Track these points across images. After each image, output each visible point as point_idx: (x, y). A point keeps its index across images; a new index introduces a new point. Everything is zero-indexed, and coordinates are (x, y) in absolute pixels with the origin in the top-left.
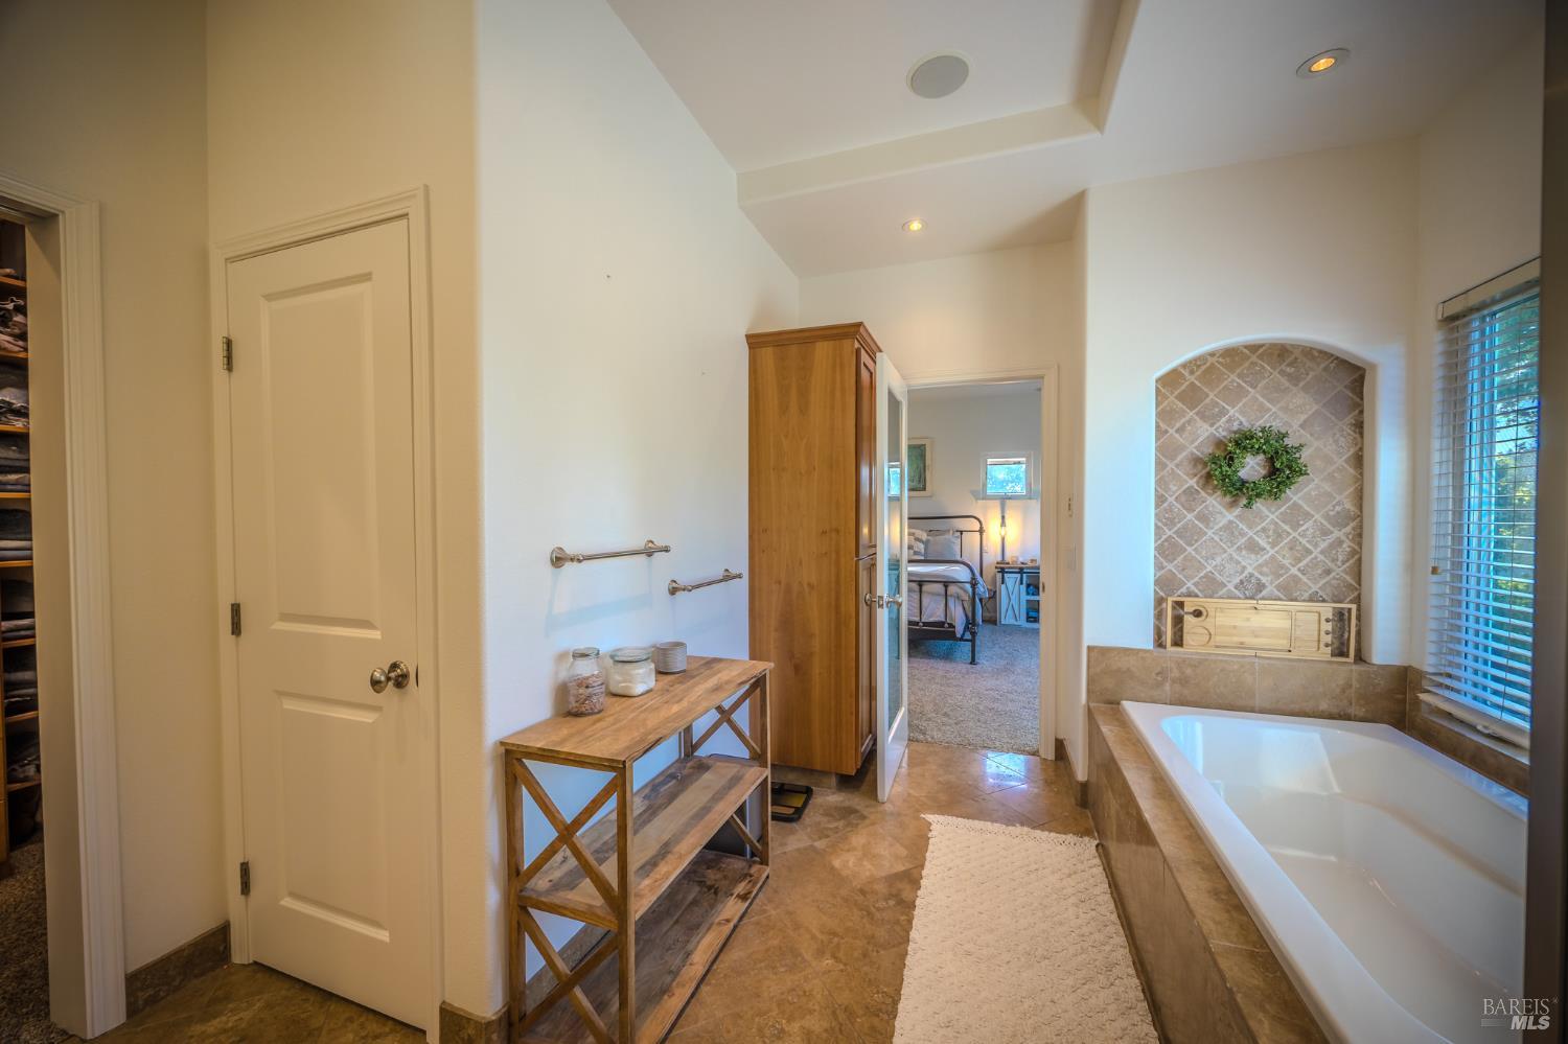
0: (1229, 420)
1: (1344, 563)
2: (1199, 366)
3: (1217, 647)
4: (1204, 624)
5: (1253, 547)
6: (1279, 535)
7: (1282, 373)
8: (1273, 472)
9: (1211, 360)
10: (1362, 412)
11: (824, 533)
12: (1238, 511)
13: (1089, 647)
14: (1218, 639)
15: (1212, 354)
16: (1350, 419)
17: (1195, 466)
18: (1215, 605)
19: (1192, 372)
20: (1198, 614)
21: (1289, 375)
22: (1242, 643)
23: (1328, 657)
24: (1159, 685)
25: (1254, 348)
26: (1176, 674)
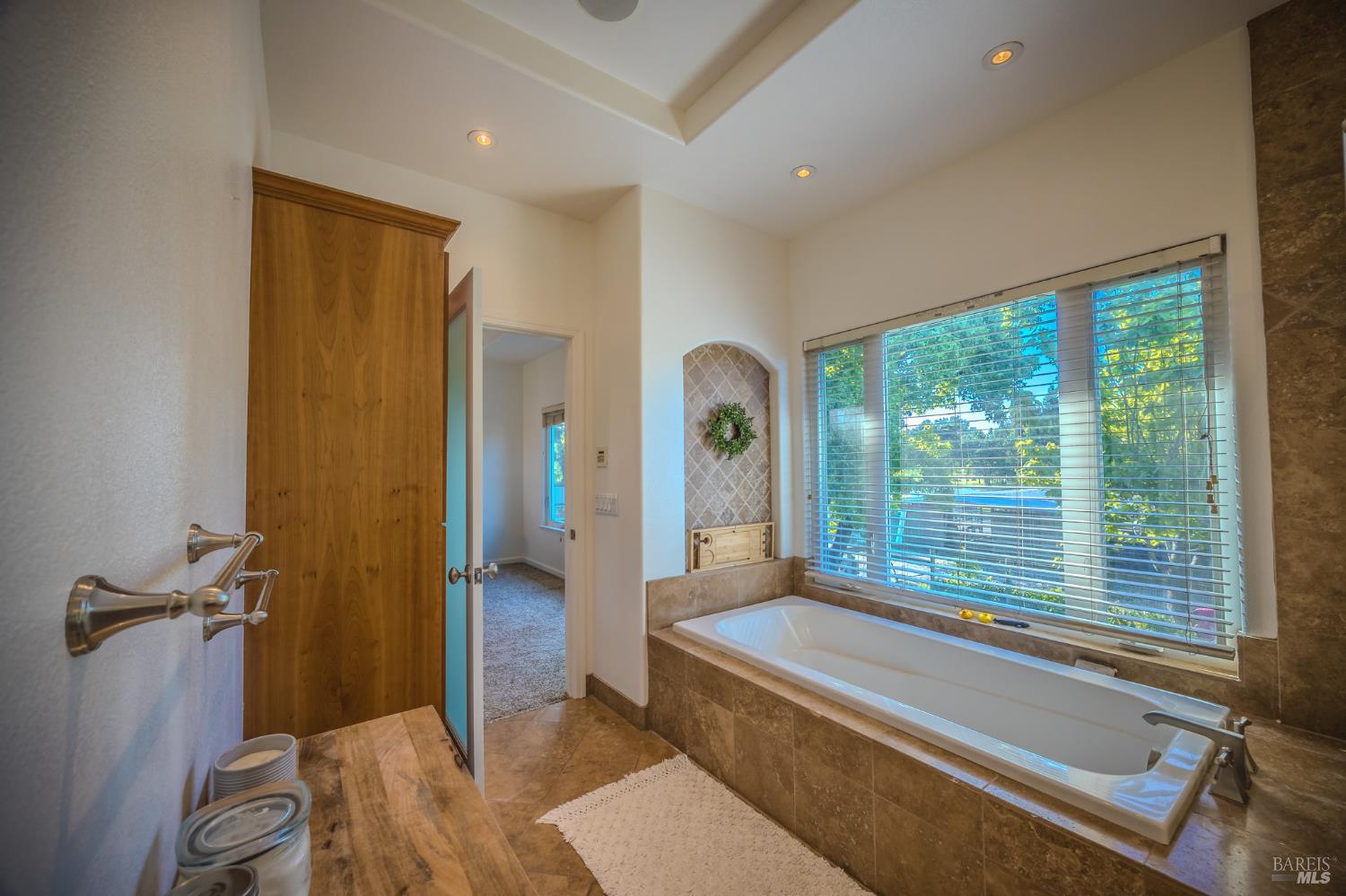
0: (716, 397)
1: (765, 495)
2: (700, 353)
3: (719, 563)
4: (710, 548)
5: (728, 489)
6: (739, 478)
7: (738, 367)
8: (737, 435)
9: (707, 350)
10: (769, 400)
11: (395, 492)
12: (720, 462)
13: (647, 583)
14: (718, 557)
15: (706, 346)
16: (764, 404)
17: (699, 428)
18: (715, 533)
19: (697, 357)
20: (706, 541)
21: (741, 370)
22: (728, 558)
23: (763, 559)
24: (690, 602)
25: (726, 347)
26: (699, 591)
